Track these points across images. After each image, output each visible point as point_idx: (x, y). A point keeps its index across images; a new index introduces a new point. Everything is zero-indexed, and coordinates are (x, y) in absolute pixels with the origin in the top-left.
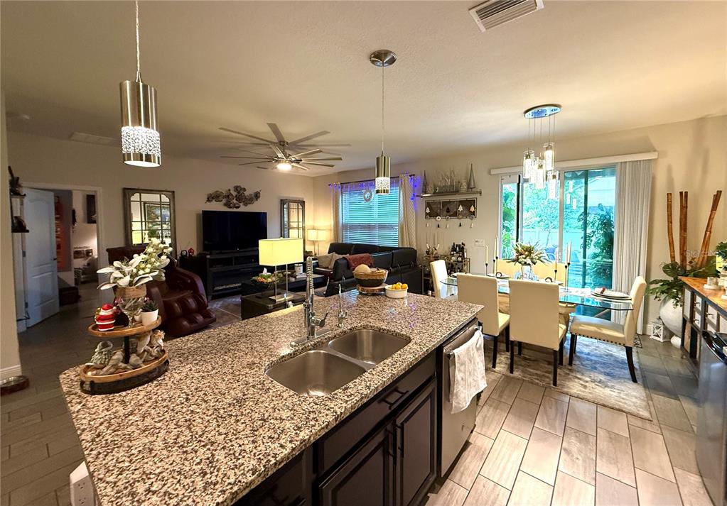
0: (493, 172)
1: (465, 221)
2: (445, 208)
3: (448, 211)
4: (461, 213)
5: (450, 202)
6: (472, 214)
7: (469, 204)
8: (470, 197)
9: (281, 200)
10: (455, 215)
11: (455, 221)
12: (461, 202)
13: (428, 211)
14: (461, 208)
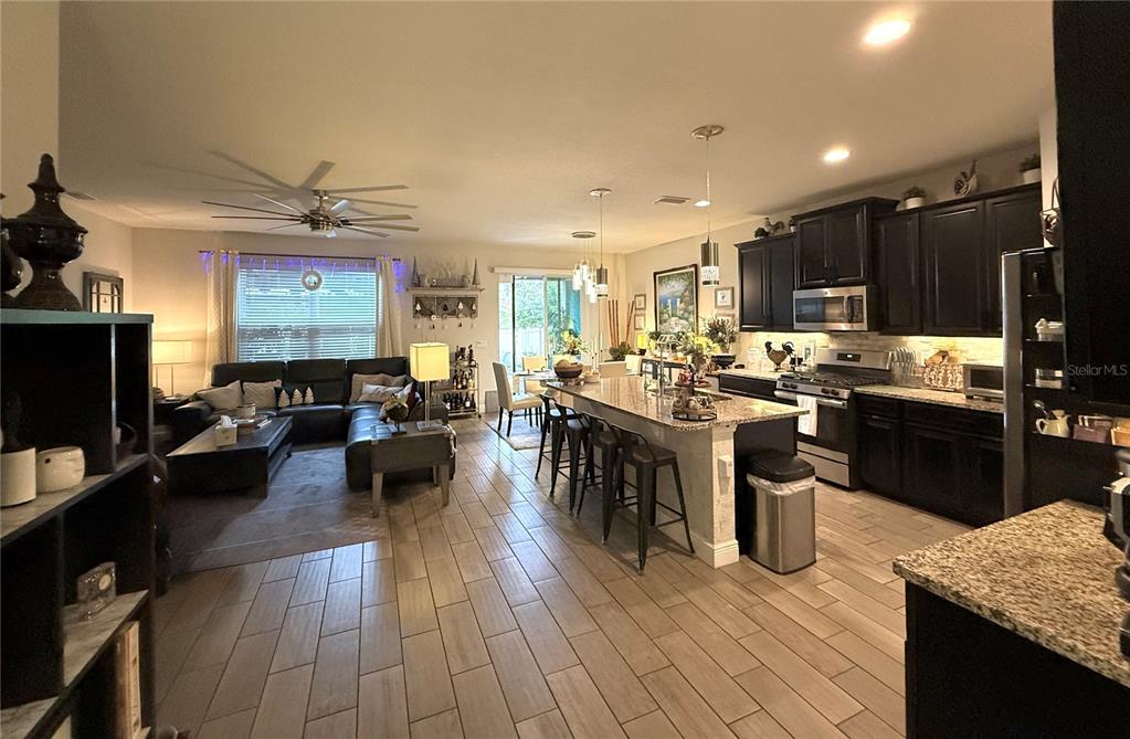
0: (497, 270)
1: (466, 321)
2: (442, 305)
3: (445, 308)
4: (461, 311)
5: (446, 298)
6: (472, 313)
7: (470, 302)
8: (470, 294)
9: (85, 274)
10: (454, 313)
11: (453, 321)
12: (460, 299)
13: (418, 308)
14: (461, 306)
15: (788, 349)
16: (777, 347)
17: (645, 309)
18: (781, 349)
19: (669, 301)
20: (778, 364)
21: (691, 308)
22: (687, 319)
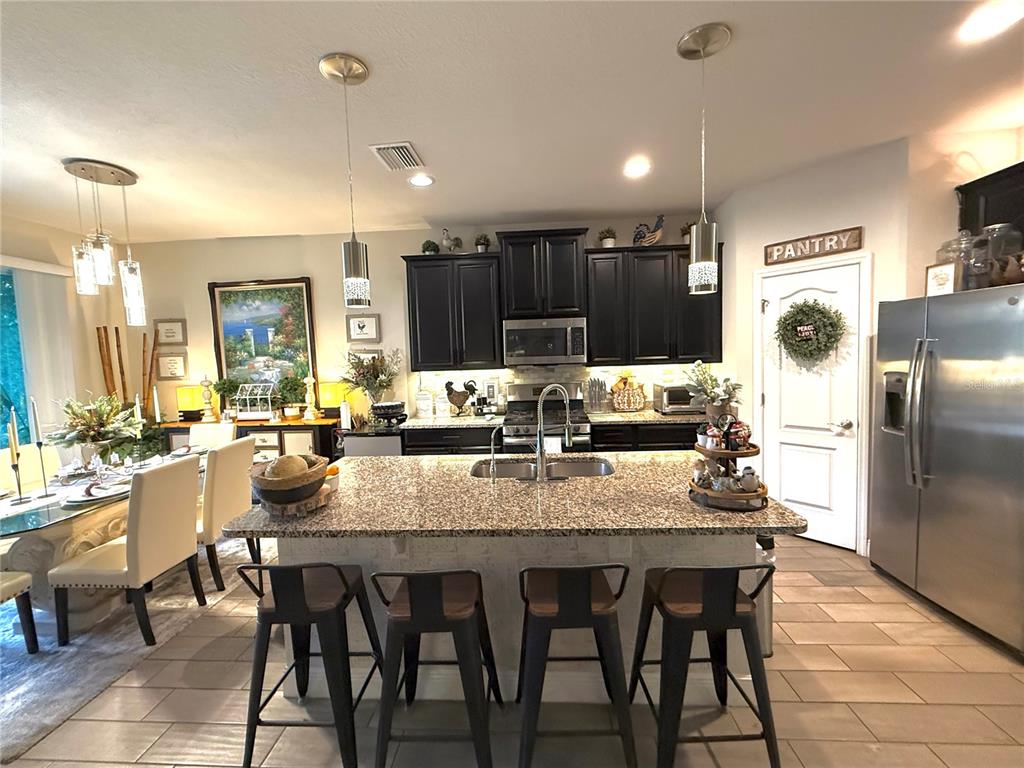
15: (470, 389)
16: (459, 387)
17: (185, 343)
18: (463, 389)
19: (249, 332)
20: (460, 408)
21: (298, 342)
22: (291, 359)
